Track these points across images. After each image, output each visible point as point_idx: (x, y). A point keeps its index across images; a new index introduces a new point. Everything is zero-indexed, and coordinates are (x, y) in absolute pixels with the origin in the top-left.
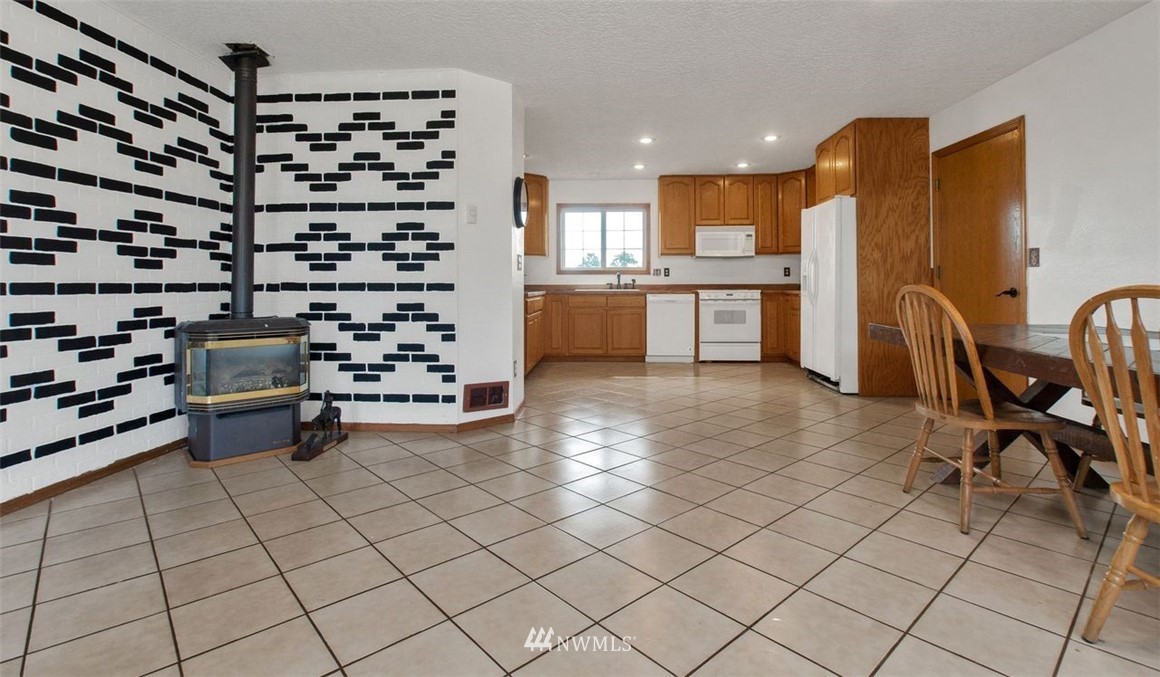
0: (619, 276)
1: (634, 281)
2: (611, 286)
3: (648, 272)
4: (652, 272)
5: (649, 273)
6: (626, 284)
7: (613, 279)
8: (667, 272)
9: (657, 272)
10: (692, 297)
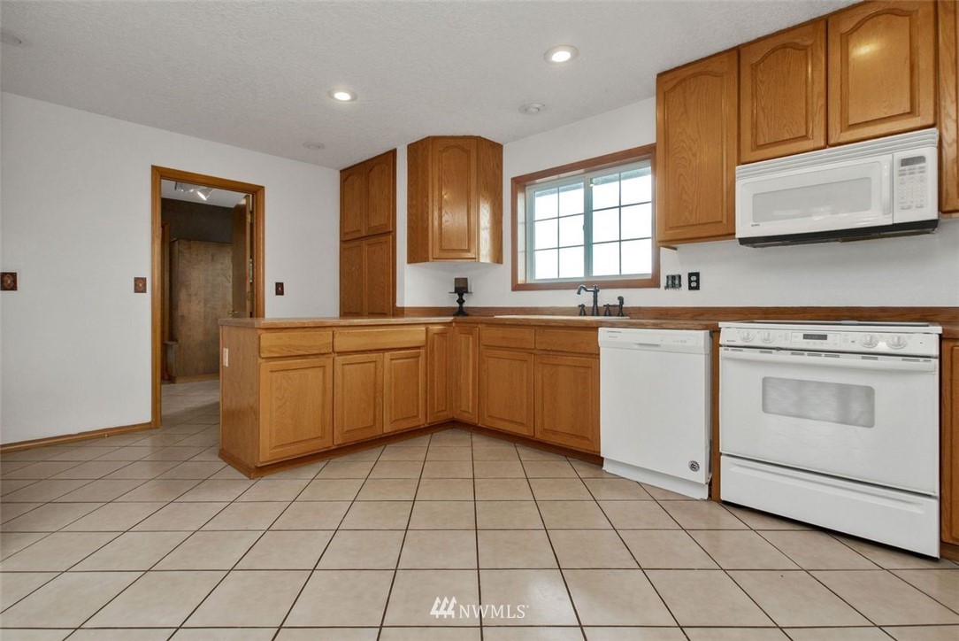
0: (596, 293)
1: (621, 299)
2: (582, 310)
3: (653, 282)
4: (663, 282)
5: (657, 285)
6: (608, 306)
7: (586, 299)
8: (695, 281)
9: (674, 282)
10: (699, 338)
